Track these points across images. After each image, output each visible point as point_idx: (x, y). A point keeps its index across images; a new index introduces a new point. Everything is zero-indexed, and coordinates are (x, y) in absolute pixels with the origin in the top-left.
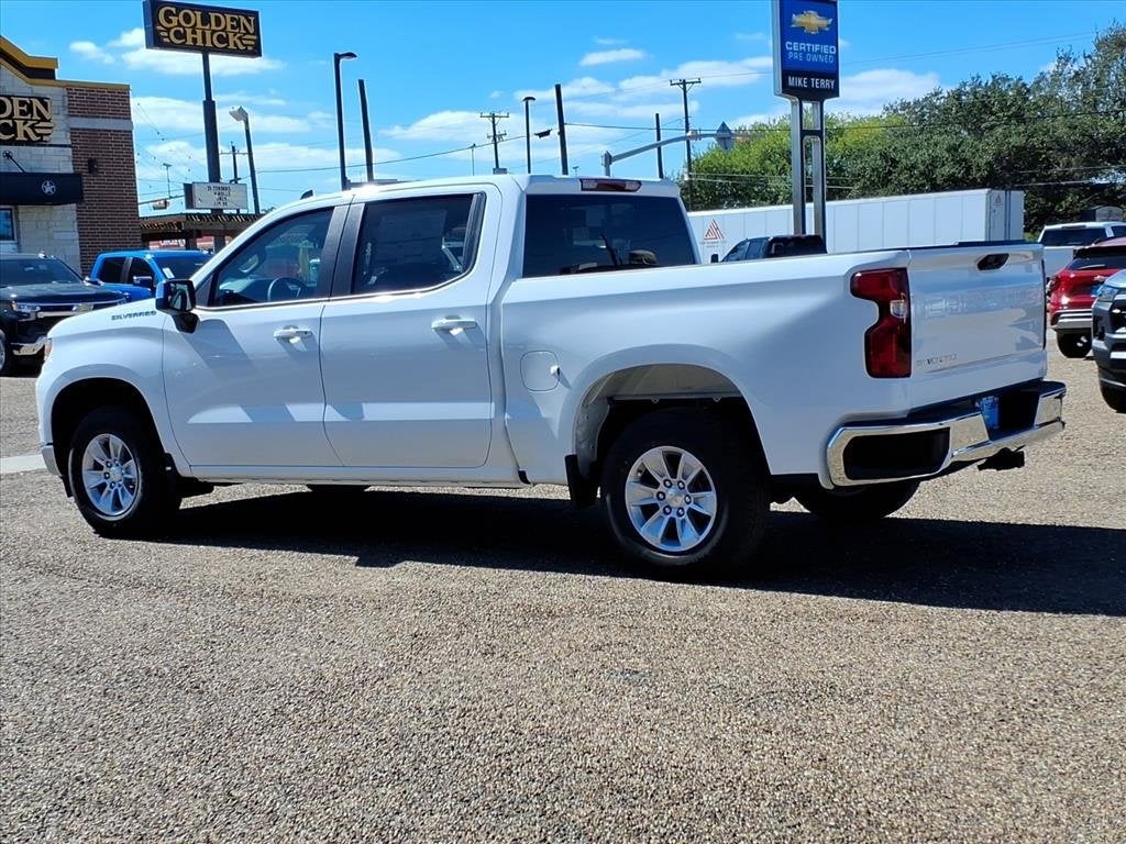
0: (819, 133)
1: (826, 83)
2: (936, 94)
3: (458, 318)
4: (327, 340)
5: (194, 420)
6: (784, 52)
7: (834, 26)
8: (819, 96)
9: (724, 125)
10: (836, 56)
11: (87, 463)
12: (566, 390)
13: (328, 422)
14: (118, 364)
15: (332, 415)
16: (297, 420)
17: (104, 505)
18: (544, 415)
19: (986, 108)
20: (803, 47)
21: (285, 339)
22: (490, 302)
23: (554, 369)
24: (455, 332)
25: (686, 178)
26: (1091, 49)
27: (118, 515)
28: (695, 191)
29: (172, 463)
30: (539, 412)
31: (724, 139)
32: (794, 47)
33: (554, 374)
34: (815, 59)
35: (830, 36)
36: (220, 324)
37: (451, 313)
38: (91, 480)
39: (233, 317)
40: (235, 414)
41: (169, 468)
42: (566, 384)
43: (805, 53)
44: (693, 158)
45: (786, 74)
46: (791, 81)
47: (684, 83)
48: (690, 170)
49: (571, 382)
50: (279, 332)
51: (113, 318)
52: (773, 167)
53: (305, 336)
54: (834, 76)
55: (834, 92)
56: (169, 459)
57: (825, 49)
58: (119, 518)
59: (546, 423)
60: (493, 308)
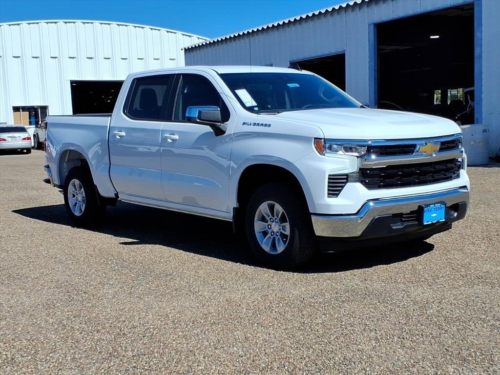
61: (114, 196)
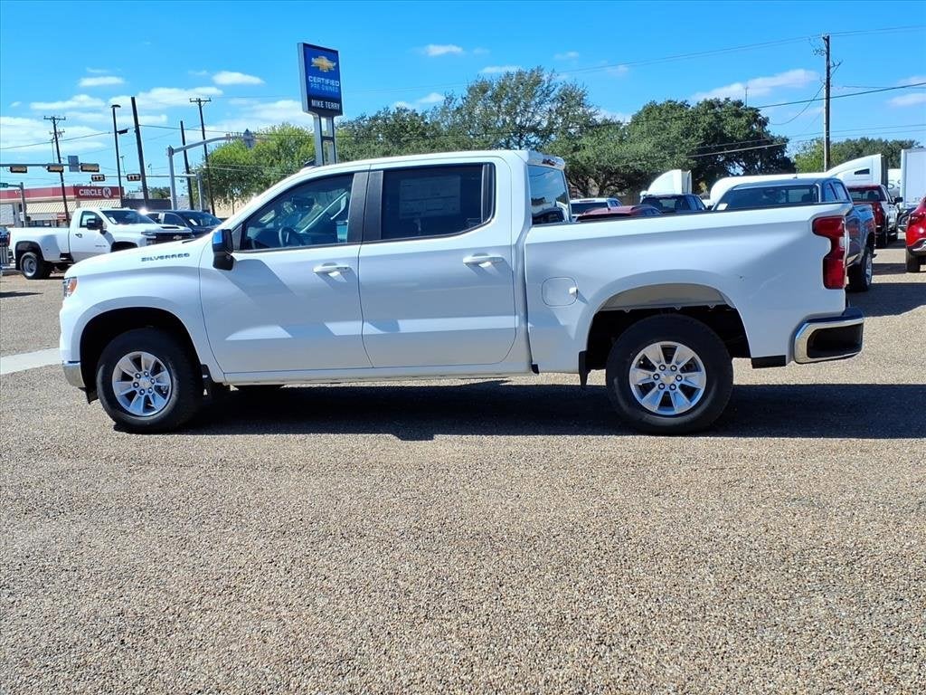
0: (332, 139)
1: (335, 106)
2: (363, 118)
3: (486, 255)
4: (364, 273)
5: (231, 338)
6: (308, 83)
7: (337, 67)
8: (331, 113)
9: (247, 130)
10: (339, 88)
11: (116, 375)
12: (583, 305)
13: (366, 335)
14: (153, 295)
15: (369, 329)
16: (336, 334)
17: (136, 408)
18: (562, 323)
19: (403, 128)
20: (319, 80)
21: (325, 274)
22: (514, 242)
23: (573, 290)
24: (486, 265)
25: (205, 167)
26: (466, 93)
27: (151, 416)
28: (212, 176)
29: (207, 372)
30: (558, 322)
31: (248, 140)
32: (315, 80)
33: (573, 294)
34: (327, 89)
35: (334, 74)
36: (259, 263)
37: (479, 252)
38: (119, 389)
39: (270, 258)
40: (276, 332)
41: (205, 376)
42: (583, 300)
43: (320, 84)
44: (208, 153)
45: (310, 98)
46: (313, 103)
47: (200, 101)
48: (207, 161)
49: (588, 299)
50: (319, 268)
51: (144, 259)
52: (265, 161)
53: (345, 271)
54: (339, 101)
55: (339, 112)
56: (205, 369)
57: (332, 82)
58: (151, 418)
59: (564, 328)
60: (517, 248)
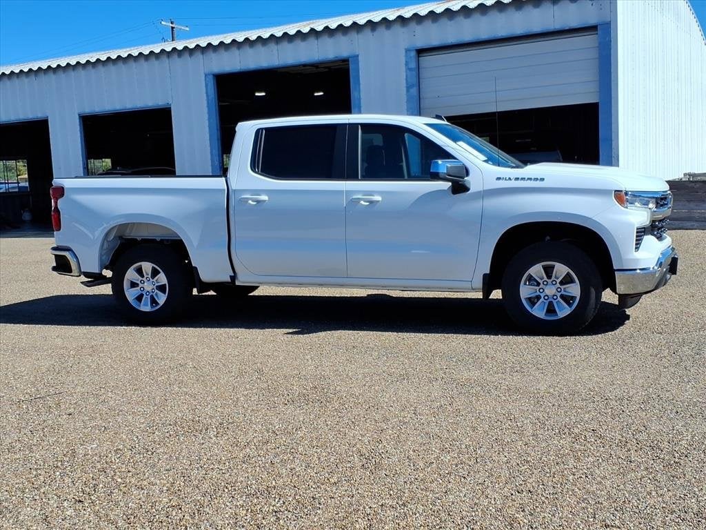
61: (229, 280)
